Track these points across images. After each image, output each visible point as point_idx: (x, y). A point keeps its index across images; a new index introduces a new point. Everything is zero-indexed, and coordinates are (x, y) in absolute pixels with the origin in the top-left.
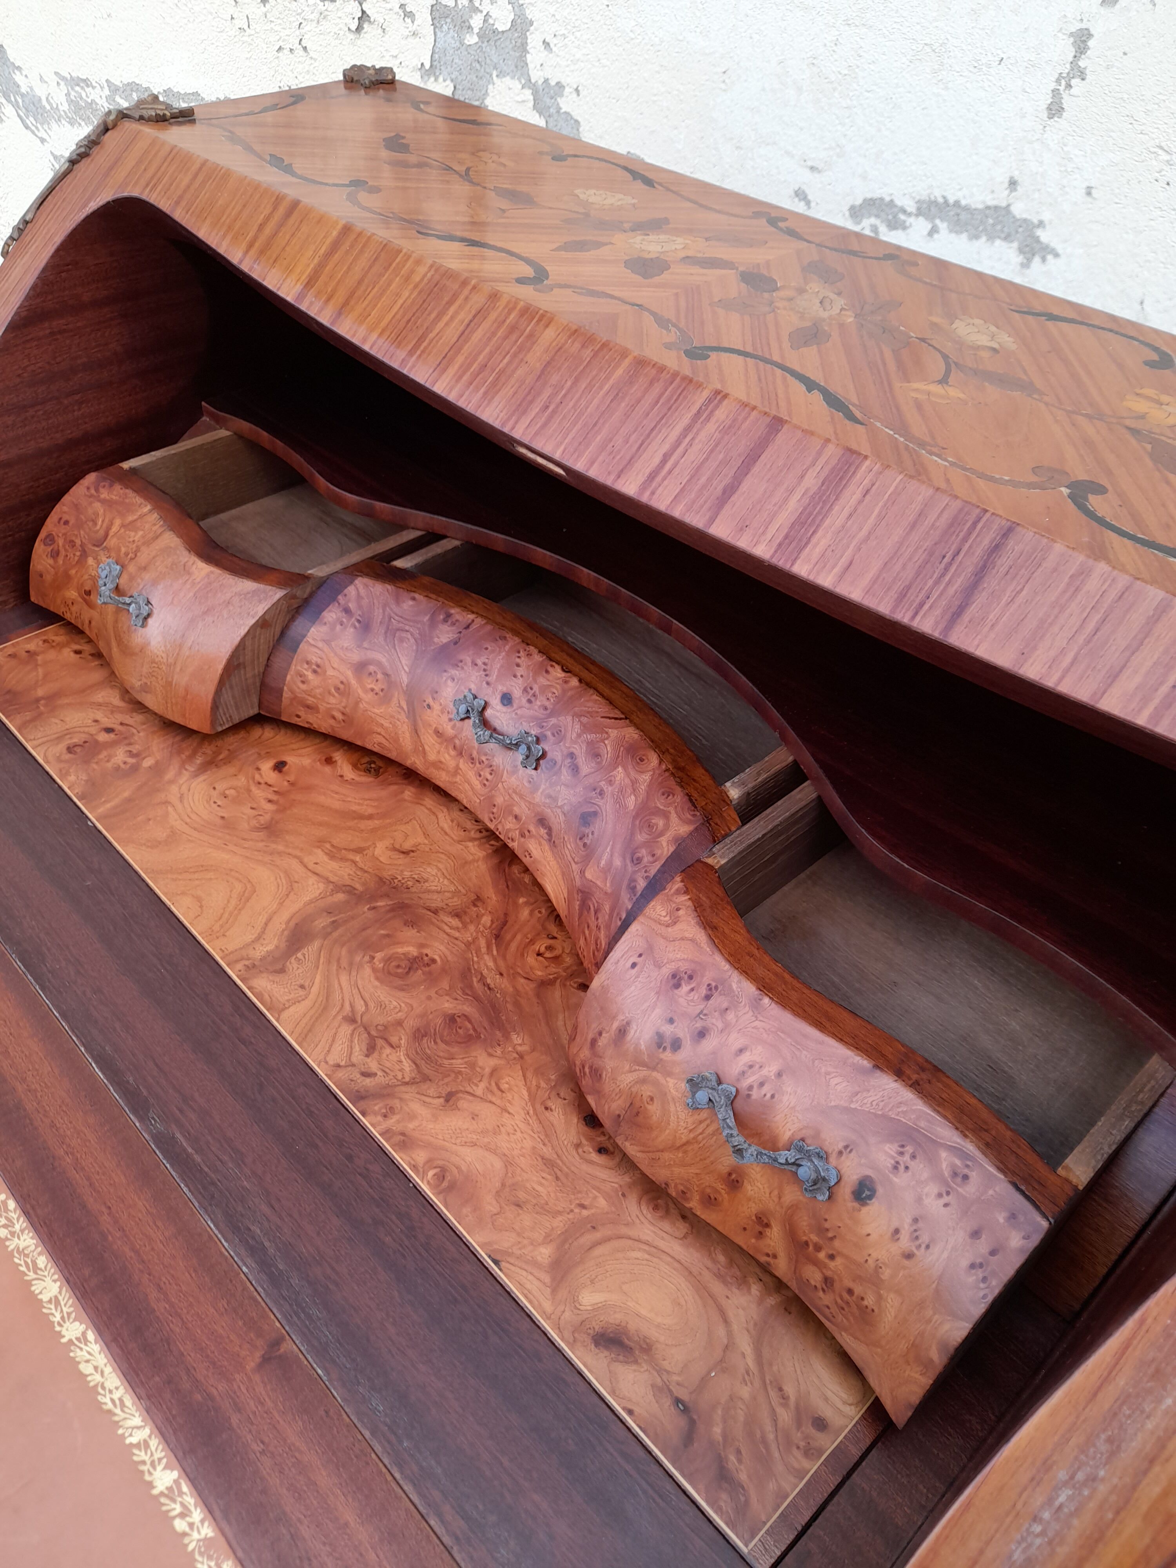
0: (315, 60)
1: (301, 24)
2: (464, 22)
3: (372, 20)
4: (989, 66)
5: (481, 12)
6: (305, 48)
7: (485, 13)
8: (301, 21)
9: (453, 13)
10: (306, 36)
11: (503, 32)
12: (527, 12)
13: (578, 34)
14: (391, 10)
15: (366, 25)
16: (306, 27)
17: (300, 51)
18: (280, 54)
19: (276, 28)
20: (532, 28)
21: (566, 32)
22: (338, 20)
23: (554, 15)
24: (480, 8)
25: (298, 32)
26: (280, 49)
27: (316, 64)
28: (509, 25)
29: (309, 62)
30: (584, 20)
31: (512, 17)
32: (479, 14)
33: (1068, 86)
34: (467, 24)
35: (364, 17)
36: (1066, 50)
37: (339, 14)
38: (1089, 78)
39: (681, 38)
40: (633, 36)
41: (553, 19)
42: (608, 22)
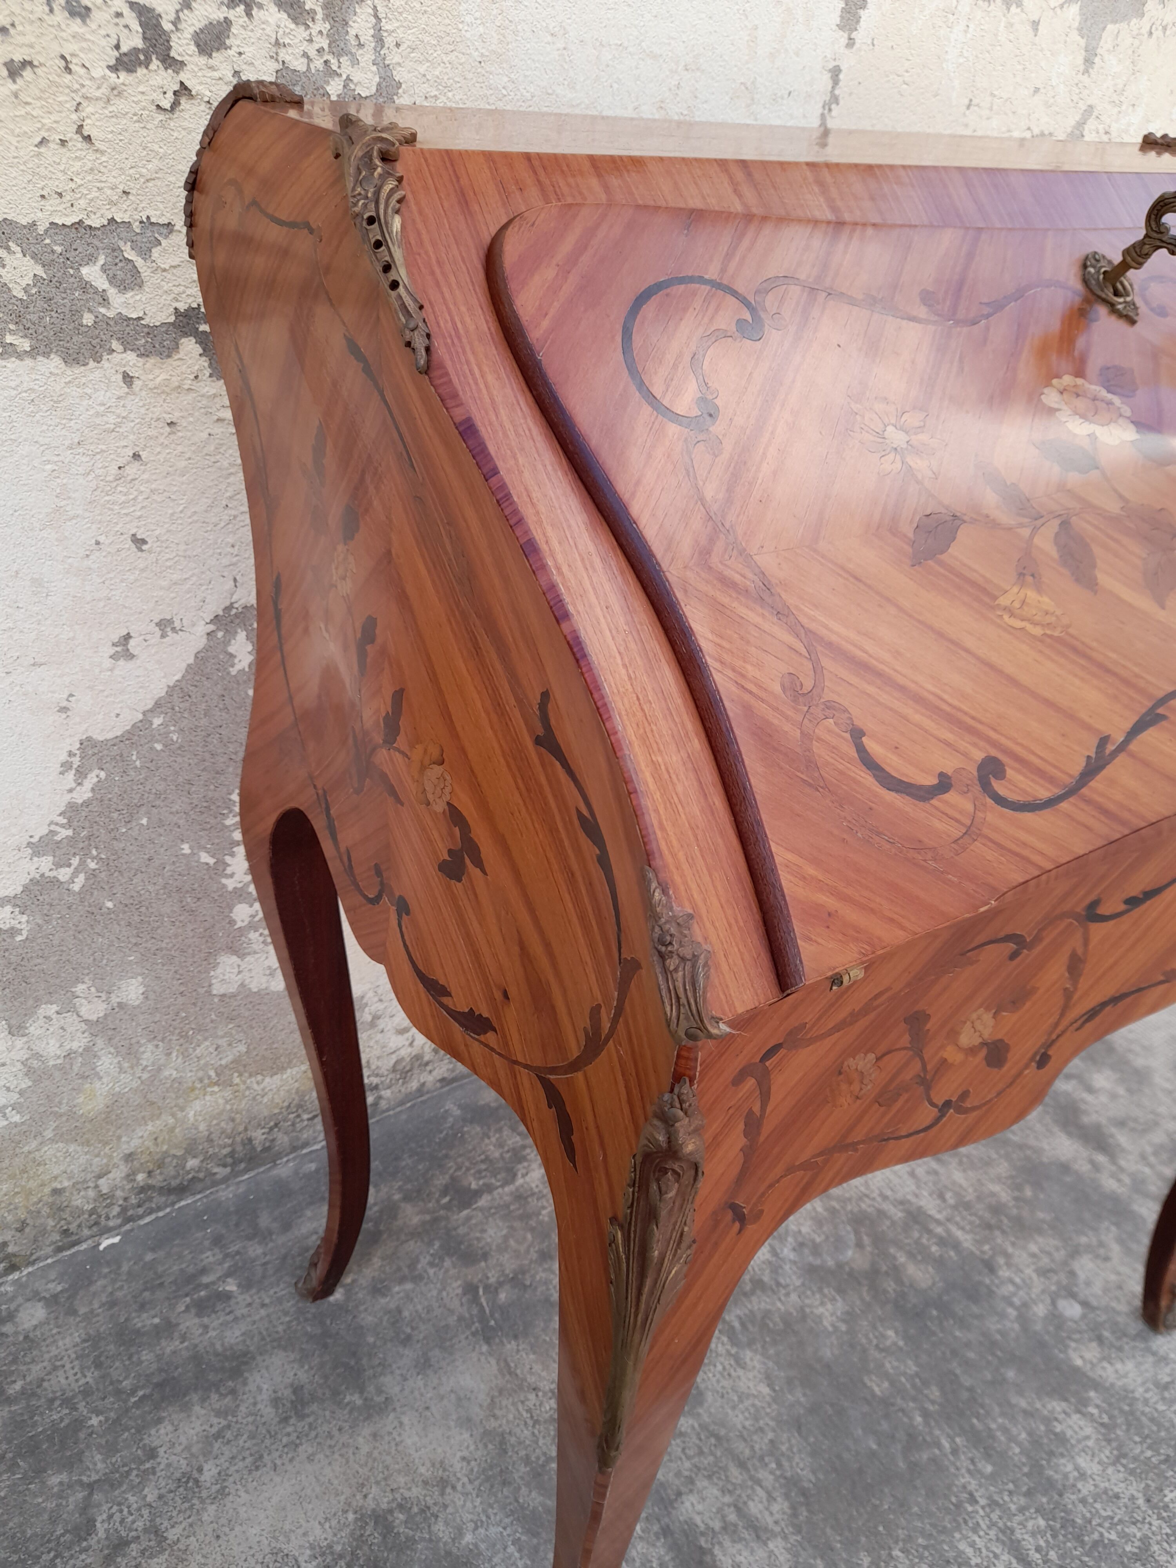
0: (103, 153)
1: (79, 104)
2: (317, 89)
3: (193, 93)
4: (782, 98)
5: (340, 75)
6: (88, 139)
7: (344, 77)
8: (78, 100)
9: (304, 79)
10: (88, 121)
11: (366, 98)
12: (395, 73)
13: (450, 94)
14: (220, 79)
15: (183, 101)
16: (89, 109)
17: (78, 142)
18: (43, 150)
19: (35, 113)
20: (400, 91)
21: (437, 93)
22: (140, 97)
23: (424, 75)
24: (338, 71)
25: (74, 116)
26: (43, 142)
27: (104, 159)
28: (373, 90)
29: (91, 156)
30: (456, 79)
31: (377, 79)
32: (336, 79)
33: (830, 110)
34: (321, 91)
35: (183, 90)
36: (825, 81)
37: (141, 88)
38: (841, 102)
39: (550, 91)
40: (504, 92)
41: (424, 80)
42: (480, 80)
